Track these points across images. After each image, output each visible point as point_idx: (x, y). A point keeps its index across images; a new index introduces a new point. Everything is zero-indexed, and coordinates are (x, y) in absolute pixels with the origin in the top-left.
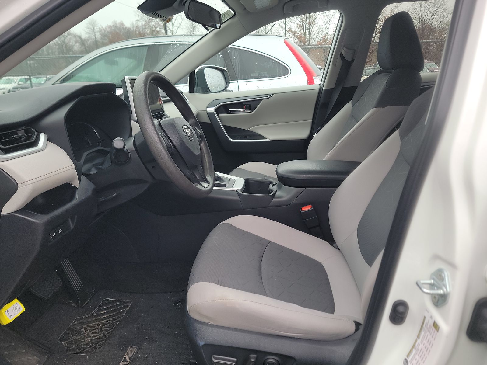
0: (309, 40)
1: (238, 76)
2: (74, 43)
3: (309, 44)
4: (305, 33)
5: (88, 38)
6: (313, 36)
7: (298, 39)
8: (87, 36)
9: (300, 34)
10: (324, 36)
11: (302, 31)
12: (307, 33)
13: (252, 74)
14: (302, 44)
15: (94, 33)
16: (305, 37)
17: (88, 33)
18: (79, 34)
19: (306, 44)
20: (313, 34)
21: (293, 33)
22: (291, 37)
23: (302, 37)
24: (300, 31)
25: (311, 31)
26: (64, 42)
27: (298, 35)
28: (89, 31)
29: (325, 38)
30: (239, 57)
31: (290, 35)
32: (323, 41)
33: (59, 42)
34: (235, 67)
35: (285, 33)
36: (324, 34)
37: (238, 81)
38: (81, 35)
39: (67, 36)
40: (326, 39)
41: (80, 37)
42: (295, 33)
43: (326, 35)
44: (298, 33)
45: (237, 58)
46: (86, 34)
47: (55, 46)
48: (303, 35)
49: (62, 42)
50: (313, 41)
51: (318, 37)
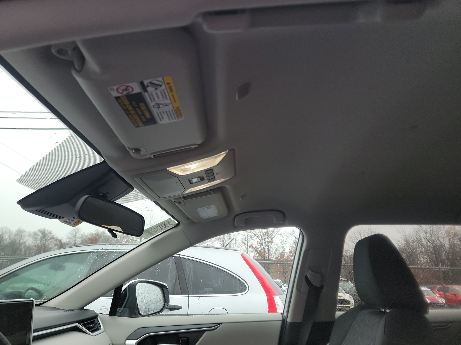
0: (269, 255)
1: (190, 290)
2: (53, 246)
3: (269, 258)
4: (264, 249)
5: (68, 243)
6: (271, 252)
7: (258, 254)
8: (68, 240)
9: (260, 250)
10: (281, 253)
11: (262, 247)
12: (267, 250)
13: (205, 288)
14: (263, 259)
15: (75, 238)
16: (265, 253)
17: (69, 238)
18: (60, 238)
19: (266, 258)
20: (272, 250)
21: (254, 248)
22: (252, 252)
23: (262, 253)
24: (260, 247)
25: (270, 248)
26: (44, 245)
27: (259, 250)
28: (70, 237)
29: (282, 254)
30: (193, 269)
31: (251, 250)
32: (281, 257)
33: (40, 245)
34: (187, 279)
35: (247, 248)
36: (281, 251)
37: (189, 296)
38: (62, 240)
39: (49, 240)
40: (284, 256)
41: (60, 241)
42: (256, 248)
43: (283, 253)
44: (258, 249)
45: (191, 270)
46: (67, 239)
47: (34, 248)
48: (263, 251)
49: (42, 244)
50: (272, 256)
51: (277, 253)
